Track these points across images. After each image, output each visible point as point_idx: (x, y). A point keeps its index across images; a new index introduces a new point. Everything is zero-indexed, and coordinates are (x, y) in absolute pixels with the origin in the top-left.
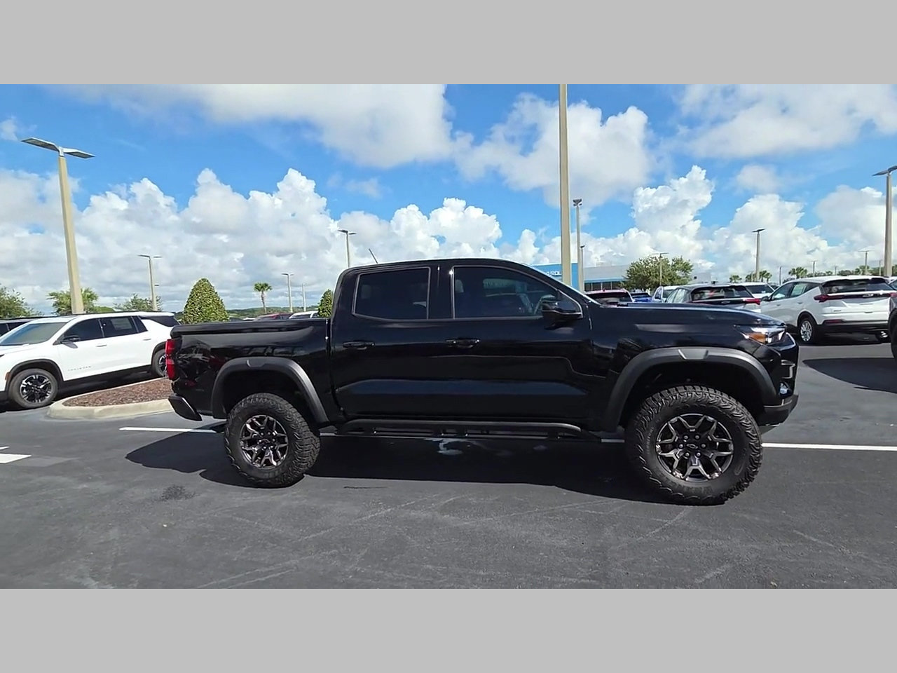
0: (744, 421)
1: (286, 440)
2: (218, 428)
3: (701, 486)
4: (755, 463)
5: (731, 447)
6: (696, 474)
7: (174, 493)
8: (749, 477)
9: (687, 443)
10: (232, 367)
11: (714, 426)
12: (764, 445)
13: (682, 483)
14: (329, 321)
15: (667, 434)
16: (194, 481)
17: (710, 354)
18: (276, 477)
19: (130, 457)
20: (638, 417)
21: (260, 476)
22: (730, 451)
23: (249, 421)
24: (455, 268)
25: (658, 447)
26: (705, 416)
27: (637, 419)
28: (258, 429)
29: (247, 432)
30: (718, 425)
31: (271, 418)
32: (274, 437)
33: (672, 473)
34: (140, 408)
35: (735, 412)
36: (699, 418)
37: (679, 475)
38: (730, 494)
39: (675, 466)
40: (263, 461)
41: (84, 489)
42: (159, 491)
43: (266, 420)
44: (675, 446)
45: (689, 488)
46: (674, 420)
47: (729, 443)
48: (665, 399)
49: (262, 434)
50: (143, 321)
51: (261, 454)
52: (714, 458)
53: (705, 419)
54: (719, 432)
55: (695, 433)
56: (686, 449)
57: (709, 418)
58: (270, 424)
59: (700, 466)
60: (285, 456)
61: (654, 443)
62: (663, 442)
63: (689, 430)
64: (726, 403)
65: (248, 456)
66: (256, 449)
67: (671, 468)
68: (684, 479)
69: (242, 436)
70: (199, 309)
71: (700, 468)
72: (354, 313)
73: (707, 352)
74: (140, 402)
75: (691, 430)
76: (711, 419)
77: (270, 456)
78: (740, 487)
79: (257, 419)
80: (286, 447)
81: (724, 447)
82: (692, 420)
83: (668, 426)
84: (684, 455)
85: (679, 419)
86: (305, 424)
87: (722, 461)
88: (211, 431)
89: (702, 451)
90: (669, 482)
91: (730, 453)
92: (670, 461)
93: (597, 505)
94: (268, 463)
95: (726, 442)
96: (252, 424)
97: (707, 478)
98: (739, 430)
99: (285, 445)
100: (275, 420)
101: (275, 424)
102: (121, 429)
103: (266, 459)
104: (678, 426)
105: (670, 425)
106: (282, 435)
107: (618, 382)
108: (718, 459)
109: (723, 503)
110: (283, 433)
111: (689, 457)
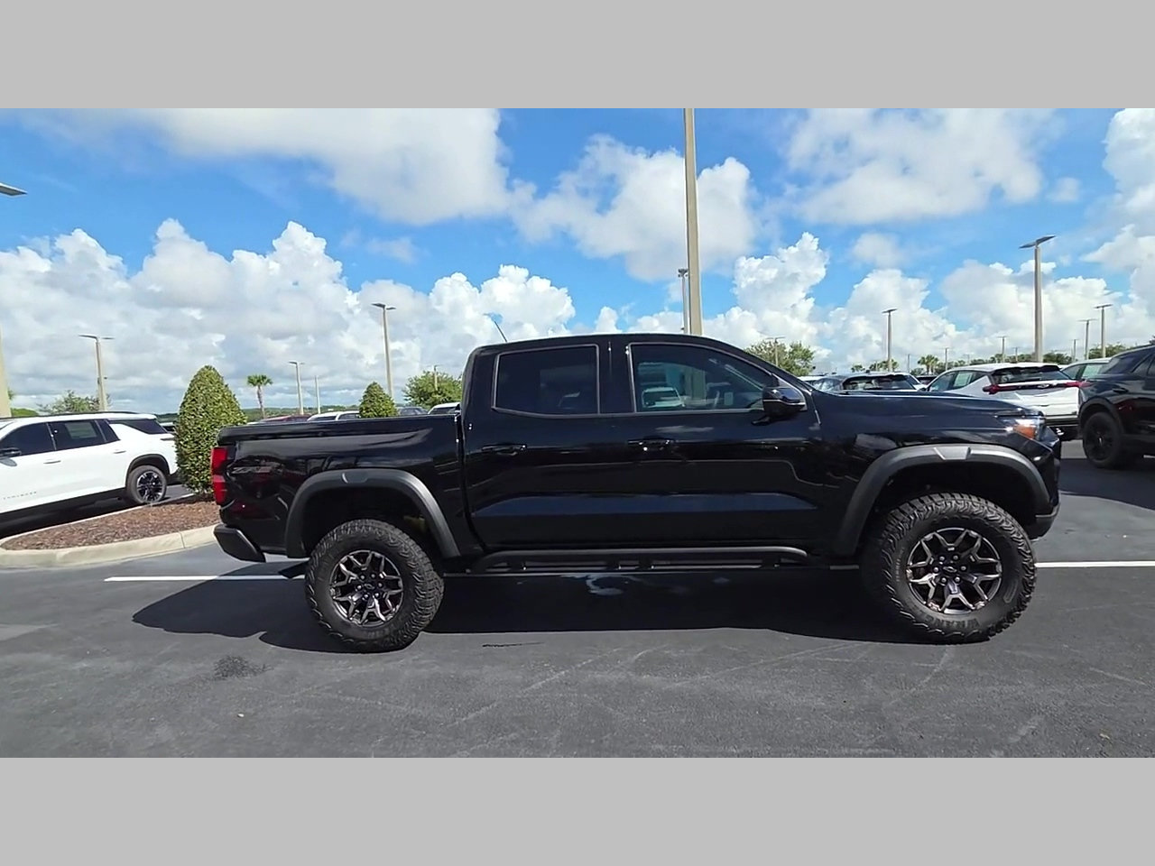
0: (1015, 535)
1: (401, 583)
2: (290, 571)
3: (962, 619)
4: (1028, 587)
5: (999, 568)
6: (956, 604)
7: (231, 668)
8: (1021, 604)
9: (944, 565)
10: (316, 484)
11: (978, 543)
12: (1037, 565)
13: (940, 617)
14: (459, 418)
15: (920, 555)
16: (253, 648)
17: (972, 452)
18: (387, 636)
19: (138, 618)
20: (883, 535)
21: (363, 635)
22: (997, 573)
23: (345, 559)
24: (632, 346)
25: (909, 572)
26: (967, 531)
27: (881, 538)
28: (357, 570)
29: (341, 576)
30: (982, 541)
31: (378, 555)
32: (381, 580)
33: (926, 605)
34: (129, 549)
35: (1004, 524)
36: (959, 533)
37: (936, 607)
38: (999, 627)
39: (931, 595)
40: (365, 616)
41: (83, 670)
42: (209, 666)
43: (370, 557)
44: (928, 570)
45: (948, 622)
46: (929, 537)
47: (997, 563)
48: (918, 511)
49: (363, 577)
50: (112, 426)
51: (362, 606)
52: (979, 582)
53: (967, 533)
54: (984, 551)
55: (953, 553)
56: (943, 573)
57: (972, 532)
58: (376, 561)
59: (961, 594)
60: (398, 607)
61: (904, 567)
62: (915, 565)
63: (947, 549)
64: (992, 513)
65: (343, 611)
66: (355, 599)
67: (925, 598)
68: (942, 612)
69: (333, 581)
70: (204, 407)
71: (961, 596)
72: (494, 407)
73: (969, 450)
74: (124, 540)
75: (949, 549)
76: (974, 534)
77: (375, 607)
78: (1011, 617)
79: (355, 556)
80: (400, 593)
81: (990, 568)
82: (951, 536)
83: (921, 544)
84: (941, 581)
85: (934, 536)
86: (427, 560)
87: (987, 586)
88: (282, 577)
89: (962, 574)
90: (924, 617)
91: (997, 576)
92: (923, 590)
93: (836, 650)
94: (372, 617)
95: (992, 563)
96: (349, 564)
97: (969, 608)
98: (1010, 547)
99: (399, 591)
100: (383, 556)
101: (383, 562)
102: (106, 580)
103: (370, 613)
104: (934, 544)
105: (924, 544)
106: (394, 577)
107: (856, 491)
108: (983, 584)
109: (988, 640)
110: (396, 574)
111: (946, 583)
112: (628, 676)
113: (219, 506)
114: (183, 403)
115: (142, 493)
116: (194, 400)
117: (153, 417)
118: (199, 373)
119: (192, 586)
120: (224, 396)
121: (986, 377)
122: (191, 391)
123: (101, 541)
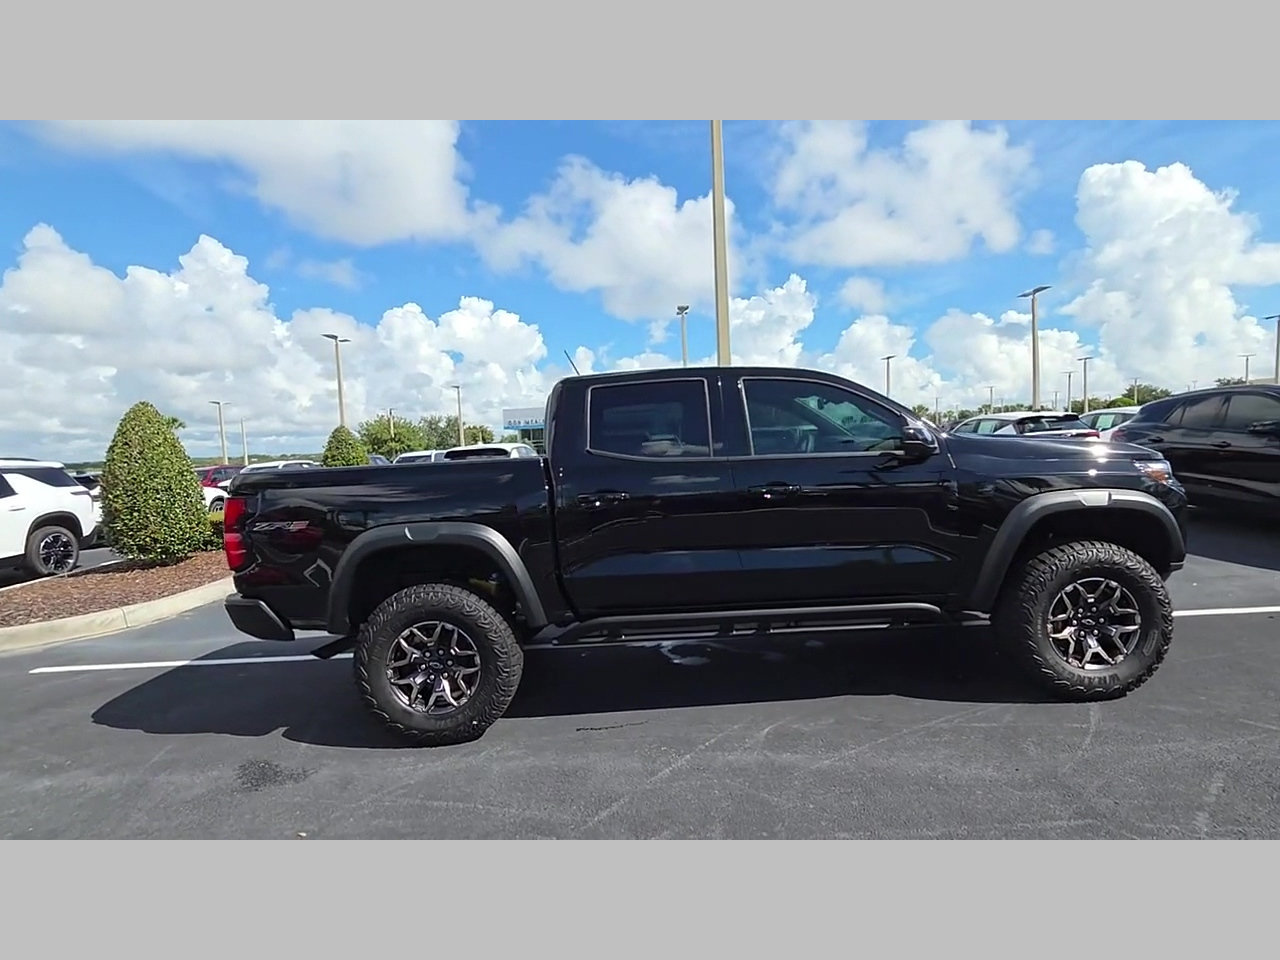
0: (1154, 584)
1: (478, 660)
3: (1102, 675)
4: (1166, 638)
5: (1138, 619)
6: (1096, 659)
7: (260, 776)
8: (1159, 656)
9: (1082, 618)
11: (1118, 593)
12: (1175, 614)
13: (1082, 673)
14: (545, 461)
15: (1061, 608)
17: (1114, 497)
18: (459, 725)
19: (100, 717)
20: (1024, 588)
21: (430, 725)
22: (1135, 625)
23: (406, 632)
24: (744, 380)
25: (1050, 626)
26: (1107, 581)
27: (1022, 591)
28: (421, 646)
29: (400, 653)
30: (1122, 591)
31: (449, 626)
32: (451, 657)
33: (1067, 661)
34: (52, 630)
35: (1144, 573)
36: (1100, 583)
37: (1076, 663)
38: (1139, 681)
39: (1071, 651)
40: (432, 701)
41: (48, 789)
42: (228, 774)
43: (438, 629)
44: (1067, 623)
45: (1090, 678)
46: (1069, 588)
47: (1135, 614)
48: (1059, 560)
49: (428, 654)
50: (8, 477)
51: (426, 691)
52: (1118, 634)
53: (1107, 583)
54: (1124, 601)
55: (1092, 605)
56: (1081, 626)
57: (1113, 582)
58: (446, 634)
59: (1100, 648)
60: (473, 689)
61: (1045, 621)
62: (1056, 619)
63: (1086, 601)
64: (1132, 561)
65: (405, 699)
66: (419, 680)
67: (1065, 653)
68: (1083, 668)
69: (391, 660)
70: (140, 453)
71: (1100, 650)
72: (588, 448)
73: (1110, 495)
74: (44, 620)
75: (1089, 601)
76: (1114, 584)
77: (444, 690)
78: (1150, 671)
79: (418, 628)
80: (477, 672)
81: (1127, 620)
82: (1092, 587)
83: (1062, 596)
84: (1079, 634)
85: (1075, 587)
86: (510, 631)
87: (1126, 637)
88: (312, 657)
89: (1098, 625)
90: (1066, 675)
91: (1136, 627)
92: (1063, 645)
93: (979, 714)
94: (441, 703)
95: (1131, 614)
96: (409, 639)
97: (1109, 663)
98: (1150, 596)
99: (476, 669)
100: (456, 629)
101: (456, 636)
102: (31, 672)
103: (438, 697)
104: (1074, 596)
105: (1064, 596)
106: (470, 652)
107: (994, 542)
108: (1121, 636)
109: (1125, 695)
110: (471, 649)
111: (1085, 637)
112: (765, 755)
113: (233, 572)
114: (111, 448)
115: (46, 560)
116: (126, 444)
117: (62, 466)
118: (133, 411)
119: (161, 673)
120: (165, 439)
121: (1011, 426)
122: (121, 432)
123: (12, 623)
